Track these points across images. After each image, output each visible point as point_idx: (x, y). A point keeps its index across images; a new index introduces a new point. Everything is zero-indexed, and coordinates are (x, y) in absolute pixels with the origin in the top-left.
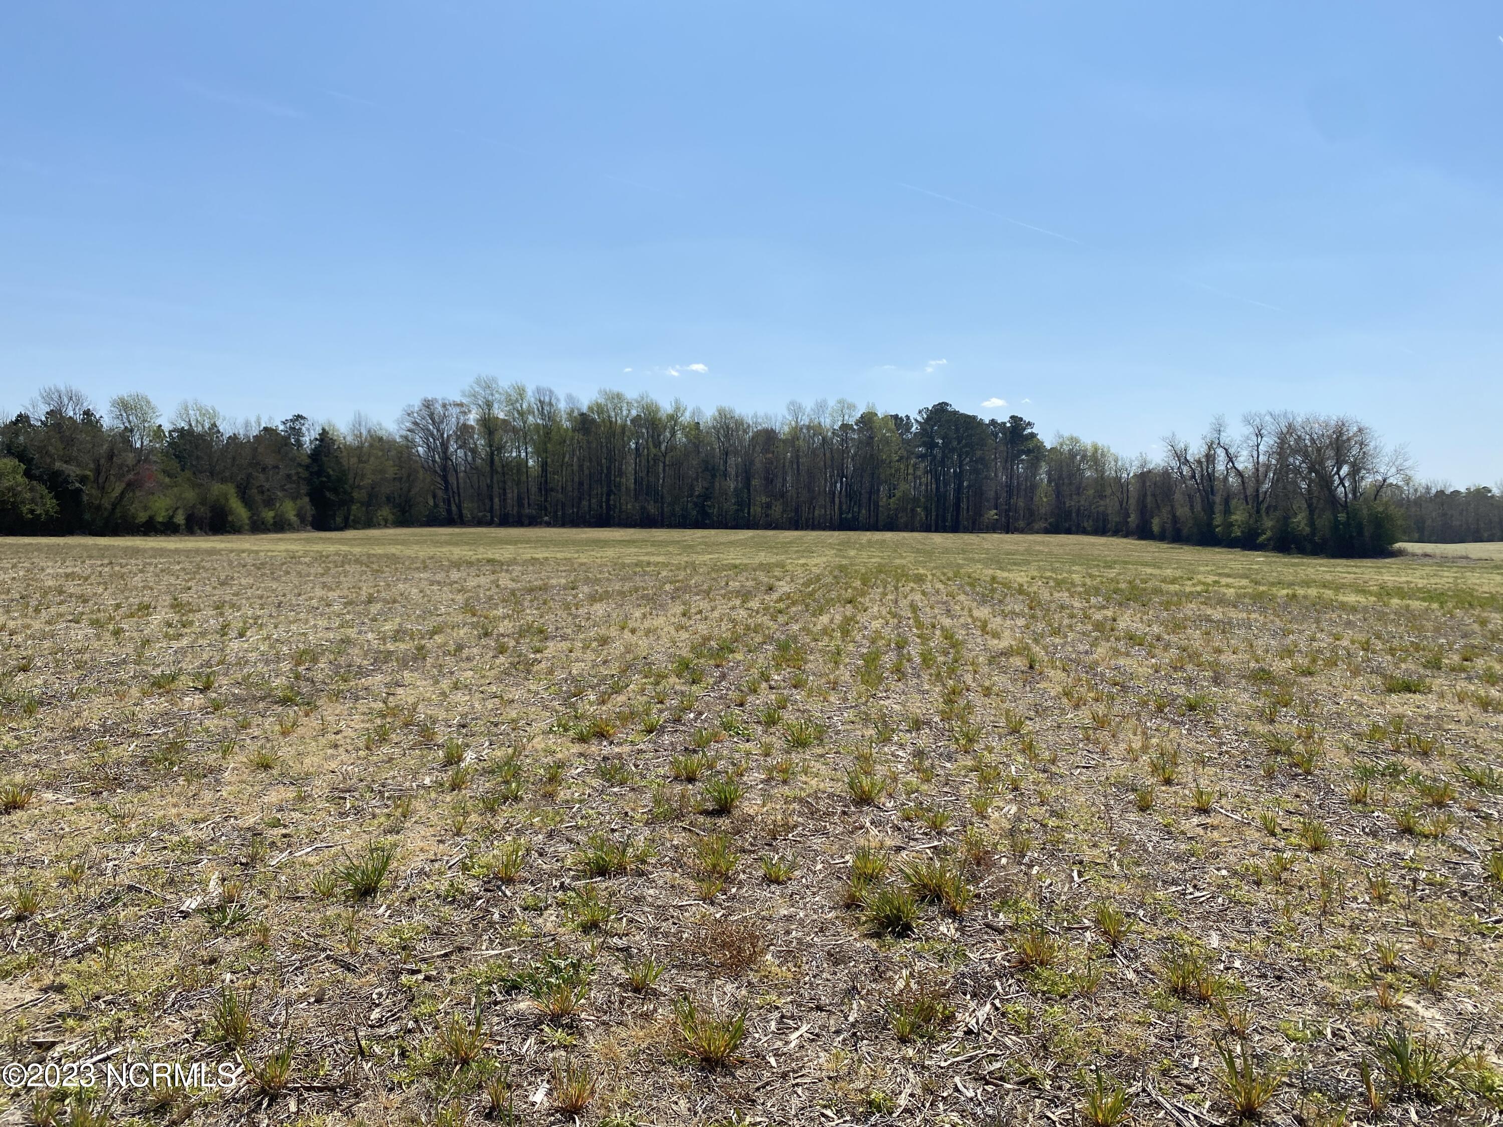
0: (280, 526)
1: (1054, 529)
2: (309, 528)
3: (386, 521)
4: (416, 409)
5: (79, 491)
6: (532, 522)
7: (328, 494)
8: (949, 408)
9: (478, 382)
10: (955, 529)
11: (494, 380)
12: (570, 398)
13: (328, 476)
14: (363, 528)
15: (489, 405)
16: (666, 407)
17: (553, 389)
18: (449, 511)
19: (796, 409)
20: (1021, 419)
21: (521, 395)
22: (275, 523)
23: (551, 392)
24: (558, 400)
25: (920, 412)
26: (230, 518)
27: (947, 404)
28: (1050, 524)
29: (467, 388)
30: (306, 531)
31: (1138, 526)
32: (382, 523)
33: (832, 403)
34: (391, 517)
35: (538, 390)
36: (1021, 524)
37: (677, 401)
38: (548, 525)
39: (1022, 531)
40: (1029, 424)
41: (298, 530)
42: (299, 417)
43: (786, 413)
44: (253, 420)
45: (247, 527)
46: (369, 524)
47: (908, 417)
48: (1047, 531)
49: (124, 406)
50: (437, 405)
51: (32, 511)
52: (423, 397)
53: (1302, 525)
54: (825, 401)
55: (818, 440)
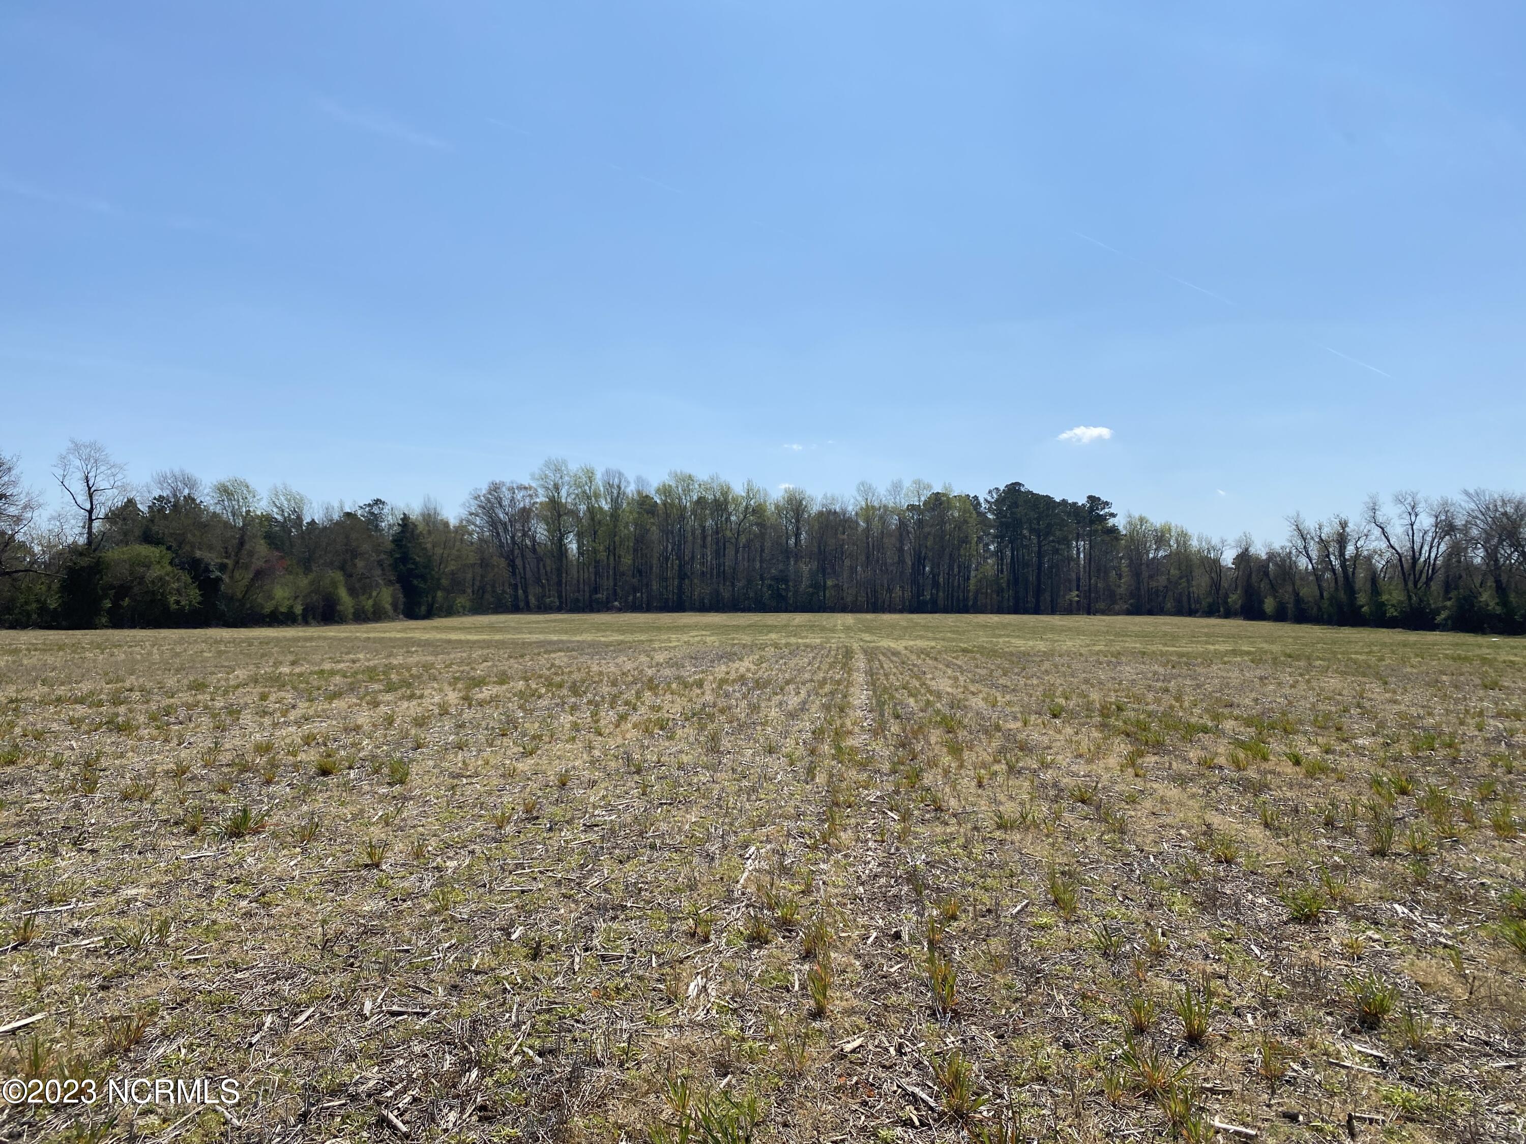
0: (377, 615)
1: (1135, 610)
2: (401, 616)
3: (464, 607)
4: (484, 492)
5: (218, 580)
6: (604, 607)
7: (415, 582)
8: (1022, 489)
9: (547, 465)
10: (1037, 611)
11: (565, 462)
12: (639, 480)
13: (415, 563)
14: (446, 616)
15: (557, 488)
16: (738, 489)
17: (622, 471)
18: (516, 597)
19: (865, 489)
20: (1099, 499)
21: (590, 478)
22: (374, 613)
23: (620, 474)
24: (628, 482)
25: (990, 492)
26: (338, 608)
27: (1019, 484)
28: (1131, 605)
29: (537, 471)
30: (400, 620)
31: (1242, 607)
32: (461, 610)
33: (907, 484)
34: (468, 604)
35: (608, 472)
36: (1102, 605)
37: (749, 482)
38: (620, 610)
39: (1104, 613)
40: (1107, 503)
41: (393, 619)
42: (378, 502)
43: (855, 493)
44: (336, 505)
45: (351, 616)
46: (450, 612)
47: (976, 498)
48: (1129, 613)
49: (225, 491)
50: (504, 489)
51: (178, 602)
52: (491, 481)
53: (1492, 604)
54: (900, 481)
55: (895, 520)
